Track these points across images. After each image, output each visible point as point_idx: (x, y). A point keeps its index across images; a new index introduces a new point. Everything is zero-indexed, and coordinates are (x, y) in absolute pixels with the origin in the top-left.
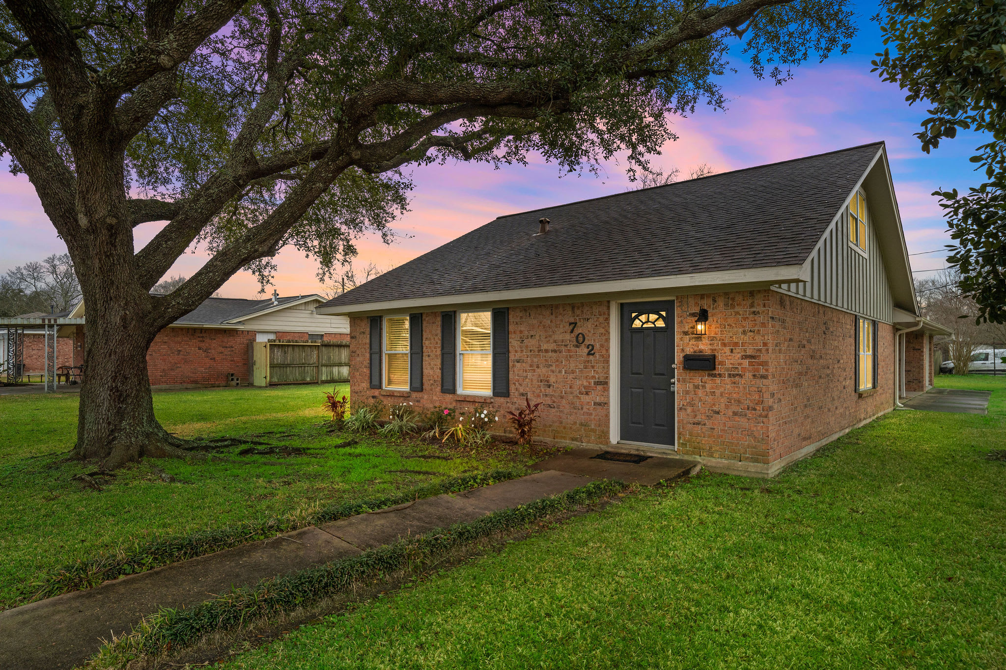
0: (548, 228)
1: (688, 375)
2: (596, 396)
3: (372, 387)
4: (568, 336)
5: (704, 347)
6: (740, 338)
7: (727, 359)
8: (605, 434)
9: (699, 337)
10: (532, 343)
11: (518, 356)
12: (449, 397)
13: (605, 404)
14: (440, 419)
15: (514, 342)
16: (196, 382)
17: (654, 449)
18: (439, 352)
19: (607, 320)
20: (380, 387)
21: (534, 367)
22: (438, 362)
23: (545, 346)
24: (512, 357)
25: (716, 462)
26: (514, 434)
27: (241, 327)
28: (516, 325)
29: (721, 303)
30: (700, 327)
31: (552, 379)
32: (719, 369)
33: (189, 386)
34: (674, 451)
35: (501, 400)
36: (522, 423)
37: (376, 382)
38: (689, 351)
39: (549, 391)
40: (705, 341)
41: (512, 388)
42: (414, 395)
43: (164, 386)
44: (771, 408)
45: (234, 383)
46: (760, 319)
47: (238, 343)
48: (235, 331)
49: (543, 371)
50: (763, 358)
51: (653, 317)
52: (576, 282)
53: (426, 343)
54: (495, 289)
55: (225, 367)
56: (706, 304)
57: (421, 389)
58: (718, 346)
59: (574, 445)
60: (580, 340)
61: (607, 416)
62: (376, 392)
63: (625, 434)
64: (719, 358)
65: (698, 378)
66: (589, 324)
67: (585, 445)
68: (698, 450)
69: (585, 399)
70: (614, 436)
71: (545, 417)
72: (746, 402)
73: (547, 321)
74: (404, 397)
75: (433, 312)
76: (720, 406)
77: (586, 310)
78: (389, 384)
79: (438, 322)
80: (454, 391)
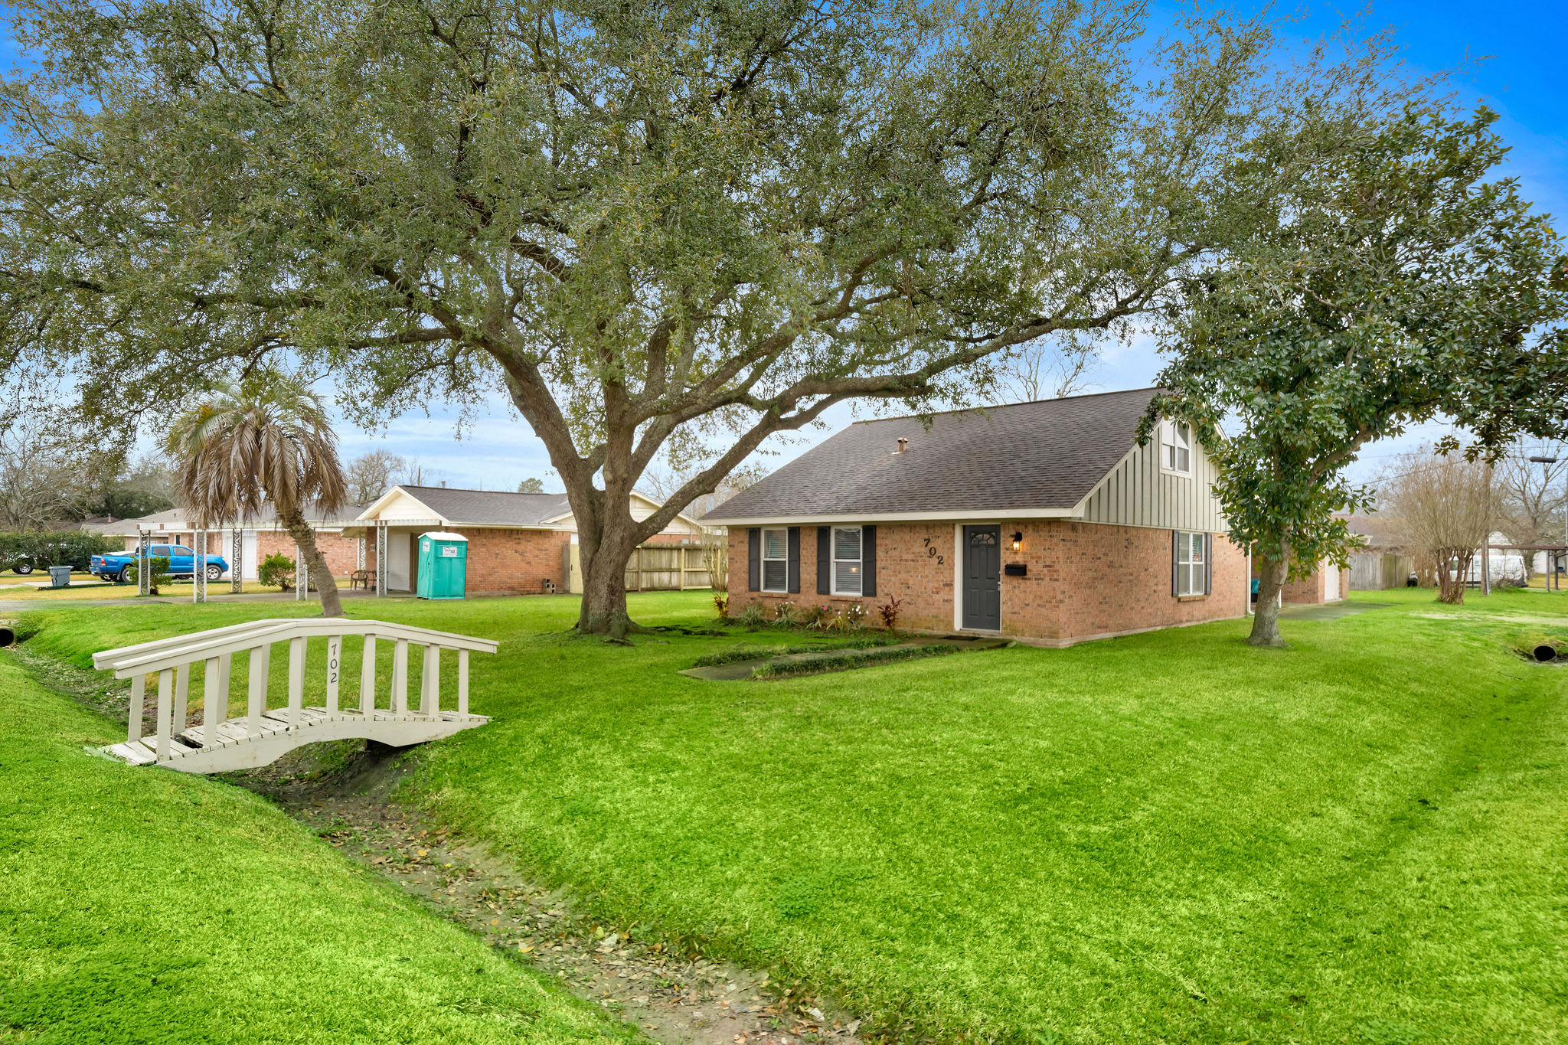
0: (905, 447)
1: (1008, 579)
2: (943, 595)
3: (751, 590)
4: (923, 549)
5: (1019, 559)
6: (1042, 553)
7: (1034, 568)
8: (951, 623)
9: (1016, 552)
10: (895, 553)
11: (884, 564)
12: (824, 597)
13: (950, 601)
14: (819, 613)
15: (880, 553)
16: (512, 588)
17: (985, 633)
18: (815, 560)
19: (953, 537)
20: (758, 590)
21: (897, 573)
22: (814, 568)
23: (905, 557)
24: (879, 565)
25: (1026, 639)
26: (881, 622)
27: (556, 528)
28: (883, 541)
29: (1030, 528)
30: (1016, 545)
31: (911, 582)
32: (1029, 575)
33: (506, 592)
34: (999, 634)
35: (870, 599)
36: (888, 615)
37: (754, 585)
38: (1009, 562)
39: (909, 592)
40: (1020, 555)
41: (879, 590)
42: (792, 596)
43: (483, 592)
44: (1061, 601)
45: (550, 590)
46: (1055, 540)
47: (551, 546)
48: (550, 532)
49: (903, 576)
50: (1057, 567)
51: (986, 536)
52: (929, 510)
53: (803, 552)
54: (867, 511)
55: (541, 571)
56: (1020, 529)
57: (798, 591)
58: (1028, 558)
59: (928, 632)
60: (932, 552)
61: (952, 610)
62: (755, 594)
63: (967, 622)
64: (1029, 567)
65: (1016, 581)
66: (940, 540)
67: (935, 632)
68: (1014, 632)
69: (936, 597)
70: (958, 625)
71: (905, 612)
72: (1046, 598)
73: (907, 537)
74: (784, 598)
75: (810, 526)
76: (1029, 600)
77: (938, 532)
78: (766, 587)
79: (815, 534)
80: (828, 592)
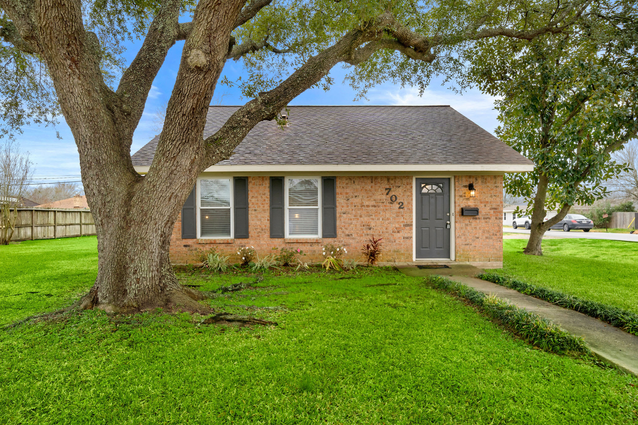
1: (462, 219)
3: (184, 237)
4: (384, 197)
6: (489, 199)
7: (484, 210)
8: (406, 256)
9: (468, 198)
10: (356, 201)
11: (344, 209)
12: (278, 241)
13: (411, 238)
15: (340, 200)
18: (267, 207)
19: (412, 187)
20: (194, 237)
21: (358, 217)
22: (266, 214)
23: (366, 203)
24: (339, 210)
26: (364, 261)
28: (340, 187)
29: (480, 181)
30: (473, 193)
31: (372, 224)
32: (480, 215)
34: (453, 261)
35: (329, 241)
37: (189, 232)
38: (463, 206)
39: (370, 232)
40: (472, 200)
41: (339, 232)
42: (238, 241)
46: (499, 190)
49: (365, 219)
50: (500, 209)
51: (435, 187)
53: (253, 200)
56: (471, 181)
57: (246, 237)
58: (478, 203)
59: (390, 264)
60: (393, 200)
61: (412, 245)
62: (190, 242)
63: (421, 254)
64: (480, 209)
65: (467, 220)
66: (400, 190)
67: (397, 264)
68: (467, 258)
69: (397, 235)
70: (414, 257)
72: (492, 232)
73: (368, 187)
74: (228, 243)
75: (260, 176)
76: (480, 234)
77: (398, 181)
78: (203, 234)
79: (267, 183)
80: (282, 236)
